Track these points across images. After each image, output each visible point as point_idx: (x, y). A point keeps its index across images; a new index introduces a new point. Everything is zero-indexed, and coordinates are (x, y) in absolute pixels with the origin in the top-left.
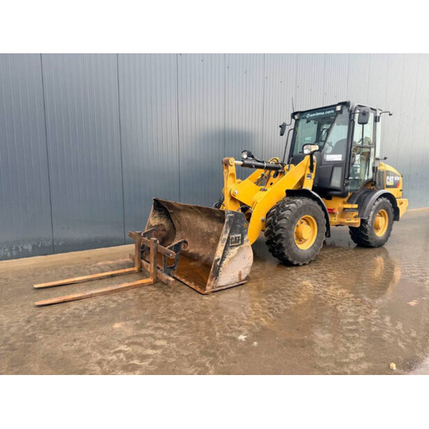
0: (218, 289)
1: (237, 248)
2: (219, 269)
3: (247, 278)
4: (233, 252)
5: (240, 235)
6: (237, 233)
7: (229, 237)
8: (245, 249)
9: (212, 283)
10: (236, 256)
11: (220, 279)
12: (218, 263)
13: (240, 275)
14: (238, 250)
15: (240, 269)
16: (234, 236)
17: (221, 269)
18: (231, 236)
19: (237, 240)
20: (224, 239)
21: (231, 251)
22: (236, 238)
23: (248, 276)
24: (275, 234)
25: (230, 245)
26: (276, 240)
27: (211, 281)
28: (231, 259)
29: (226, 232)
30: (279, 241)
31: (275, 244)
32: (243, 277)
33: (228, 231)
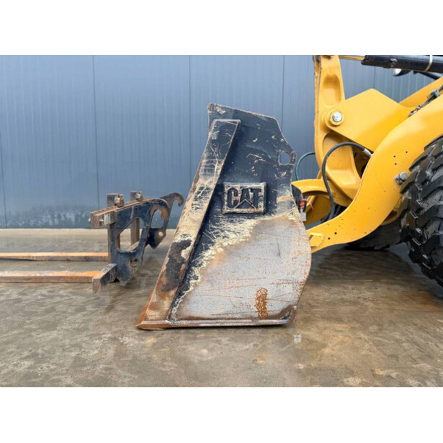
0: (185, 323)
1: (250, 223)
2: (188, 270)
3: (287, 313)
4: (237, 231)
5: (262, 185)
6: (251, 178)
7: (219, 188)
8: (280, 229)
9: (166, 304)
10: (247, 242)
11: (193, 298)
12: (185, 253)
13: (262, 299)
14: (256, 227)
15: (264, 284)
16: (238, 186)
17: (196, 271)
18: (228, 186)
19: (248, 199)
20: (204, 191)
21: (231, 226)
22: (244, 191)
23: (289, 308)
24: (420, 209)
25: (226, 209)
26: (424, 227)
27: (162, 297)
28: (230, 251)
29: (210, 169)
30: (431, 229)
31: (420, 238)
32: (274, 307)
33: (218, 168)
